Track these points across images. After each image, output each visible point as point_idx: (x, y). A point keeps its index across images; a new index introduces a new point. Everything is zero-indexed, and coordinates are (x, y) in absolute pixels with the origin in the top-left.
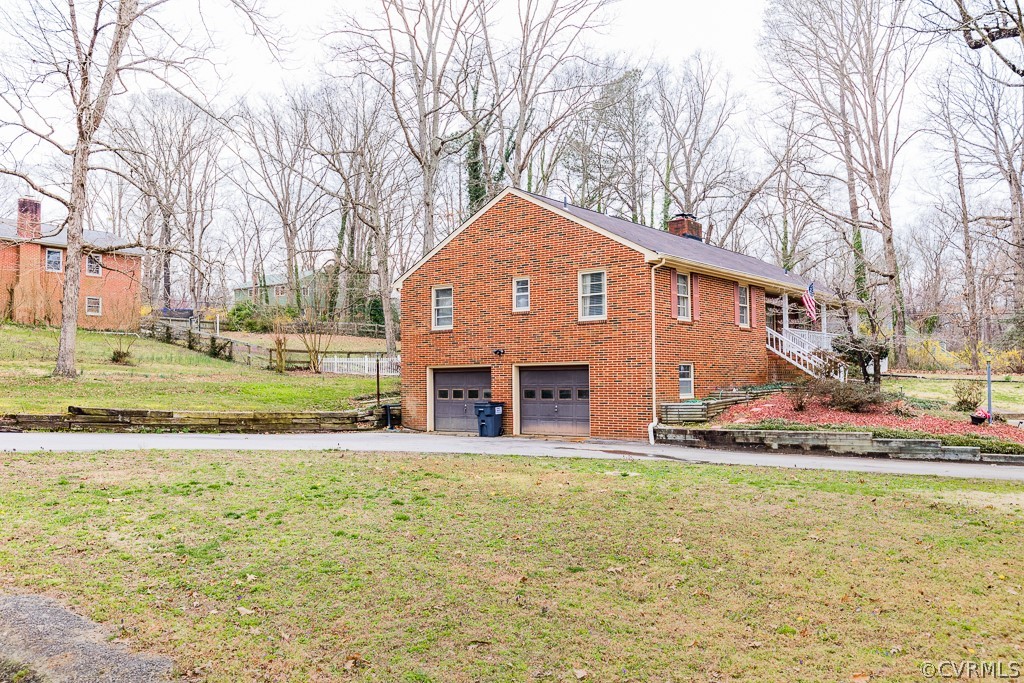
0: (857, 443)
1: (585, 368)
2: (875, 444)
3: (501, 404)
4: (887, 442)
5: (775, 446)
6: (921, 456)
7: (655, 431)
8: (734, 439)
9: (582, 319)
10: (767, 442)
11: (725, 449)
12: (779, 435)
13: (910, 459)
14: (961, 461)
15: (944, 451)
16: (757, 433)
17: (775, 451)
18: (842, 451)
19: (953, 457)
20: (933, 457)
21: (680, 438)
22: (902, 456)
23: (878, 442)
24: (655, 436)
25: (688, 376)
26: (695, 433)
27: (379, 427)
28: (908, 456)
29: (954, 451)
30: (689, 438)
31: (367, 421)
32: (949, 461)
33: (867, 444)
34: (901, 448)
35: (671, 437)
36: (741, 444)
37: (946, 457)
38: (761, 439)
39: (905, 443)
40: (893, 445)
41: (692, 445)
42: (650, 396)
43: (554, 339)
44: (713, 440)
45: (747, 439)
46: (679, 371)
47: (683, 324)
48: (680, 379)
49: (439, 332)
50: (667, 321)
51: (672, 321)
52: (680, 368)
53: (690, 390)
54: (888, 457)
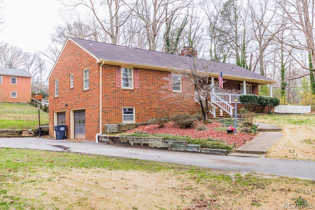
0: (157, 143)
1: (84, 111)
2: (163, 143)
3: (65, 127)
4: (167, 142)
5: (132, 144)
6: (179, 149)
7: (98, 137)
8: (120, 141)
9: (85, 89)
10: (130, 142)
11: (117, 146)
12: (133, 139)
13: (175, 151)
14: (194, 152)
15: (187, 147)
16: (127, 138)
17: (132, 146)
18: (153, 146)
19: (190, 150)
20: (184, 150)
21: (105, 140)
22: (173, 149)
23: (164, 142)
24: (98, 139)
26: (110, 138)
27: (34, 136)
28: (175, 150)
29: (190, 147)
30: (108, 140)
31: (31, 133)
32: (189, 152)
33: (161, 143)
34: (172, 145)
35: (103, 140)
36: (122, 143)
37: (188, 150)
38: (128, 140)
39: (173, 142)
40: (169, 143)
41: (108, 143)
42: (99, 122)
43: (78, 98)
44: (114, 141)
45: (124, 141)
46: (123, 111)
47: (126, 90)
48: (123, 114)
49: (56, 98)
50: (112, 89)
51: (117, 89)
52: (125, 110)
53: (132, 119)
54: (168, 150)
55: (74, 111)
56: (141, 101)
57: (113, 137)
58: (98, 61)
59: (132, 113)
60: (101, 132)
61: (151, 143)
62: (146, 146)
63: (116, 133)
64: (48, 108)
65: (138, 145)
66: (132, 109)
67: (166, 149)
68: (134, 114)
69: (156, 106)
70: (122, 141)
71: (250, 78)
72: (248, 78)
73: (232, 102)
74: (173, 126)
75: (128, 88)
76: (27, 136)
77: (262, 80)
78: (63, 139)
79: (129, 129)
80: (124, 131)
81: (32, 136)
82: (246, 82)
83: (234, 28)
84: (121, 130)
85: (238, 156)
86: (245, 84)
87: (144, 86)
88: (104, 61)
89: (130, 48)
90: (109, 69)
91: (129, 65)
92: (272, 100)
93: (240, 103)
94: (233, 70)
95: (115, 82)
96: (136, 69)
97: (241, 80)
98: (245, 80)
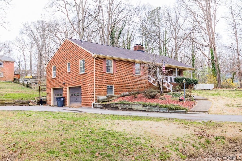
0: (139, 107)
1: (80, 87)
2: (143, 107)
3: (64, 98)
4: (146, 107)
5: (120, 108)
6: (154, 111)
7: (93, 105)
8: (111, 106)
9: (80, 73)
10: (118, 107)
11: (109, 110)
12: (121, 105)
13: (151, 112)
14: (164, 112)
15: (159, 109)
16: (116, 105)
17: (120, 110)
18: (135, 109)
19: (162, 111)
20: (157, 111)
21: (99, 106)
22: (149, 111)
23: (144, 106)
24: (94, 106)
25: (112, 89)
26: (103, 105)
27: (37, 105)
28: (151, 111)
29: (162, 109)
30: (101, 106)
31: (35, 103)
32: (161, 112)
33: (141, 107)
34: (149, 108)
35: (97, 106)
36: (112, 108)
37: (160, 111)
38: (117, 106)
39: (150, 107)
40: (147, 107)
41: (102, 108)
42: (93, 95)
43: (75, 79)
44: (106, 107)
45: (114, 106)
47: (109, 74)
48: (107, 90)
49: (53, 78)
50: (101, 73)
51: (104, 73)
52: (108, 87)
53: (112, 93)
54: (146, 111)
55: (70, 87)
56: (118, 81)
57: (106, 104)
58: (93, 55)
60: (95, 101)
61: (134, 107)
62: (130, 109)
63: (106, 102)
64: (29, 85)
65: (125, 109)
66: (112, 87)
67: (145, 111)
68: (113, 90)
69: (126, 84)
70: (112, 107)
71: (180, 66)
72: (179, 66)
74: (143, 97)
75: (110, 73)
76: (32, 104)
77: (187, 67)
79: (113, 99)
80: (111, 100)
81: (36, 105)
82: (178, 69)
84: (109, 100)
85: (192, 114)
86: (176, 70)
87: (119, 72)
88: (97, 55)
89: (104, 45)
90: (99, 60)
91: (111, 58)
92: (194, 81)
93: (175, 82)
94: (168, 61)
95: (102, 69)
96: (114, 60)
97: (175, 68)
98: (176, 67)
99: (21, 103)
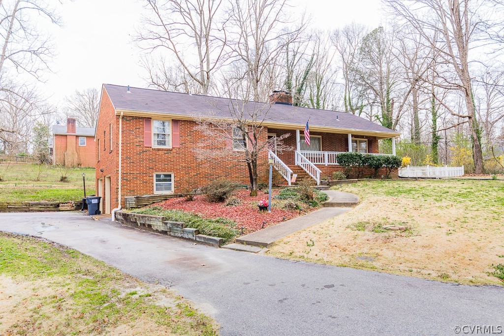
0: (158, 224)
5: (139, 224)
6: (176, 235)
7: (115, 214)
10: (137, 221)
12: (139, 217)
13: (173, 237)
14: (189, 240)
15: (183, 231)
16: (134, 216)
17: (139, 228)
18: (155, 229)
19: (186, 236)
20: (181, 236)
22: (171, 234)
23: (164, 223)
24: (115, 216)
26: (124, 215)
27: (75, 210)
28: (173, 235)
29: (186, 231)
30: (122, 218)
31: (73, 206)
32: (186, 239)
33: (161, 224)
34: (170, 228)
35: (118, 217)
36: (131, 222)
37: (184, 237)
38: (136, 219)
39: (171, 224)
40: (168, 225)
45: (133, 219)
46: (155, 178)
47: (159, 150)
48: (155, 183)
50: (138, 148)
51: (145, 149)
52: (158, 176)
53: (170, 189)
54: (167, 234)
56: (184, 165)
57: (128, 214)
58: (116, 112)
59: (170, 180)
60: (120, 206)
61: (153, 223)
62: (150, 227)
63: (132, 208)
65: (143, 227)
66: (170, 176)
67: (165, 233)
68: (172, 182)
70: (131, 220)
71: (358, 130)
73: (329, 164)
75: (165, 148)
77: (377, 132)
78: (96, 214)
80: (146, 205)
81: (73, 210)
82: (352, 136)
83: (379, 68)
84: (140, 204)
87: (188, 144)
88: (122, 111)
90: (132, 123)
91: (164, 117)
92: (388, 160)
93: (338, 164)
94: (338, 120)
95: (142, 140)
96: (175, 121)
97: (347, 133)
98: (350, 133)
99: (41, 206)
